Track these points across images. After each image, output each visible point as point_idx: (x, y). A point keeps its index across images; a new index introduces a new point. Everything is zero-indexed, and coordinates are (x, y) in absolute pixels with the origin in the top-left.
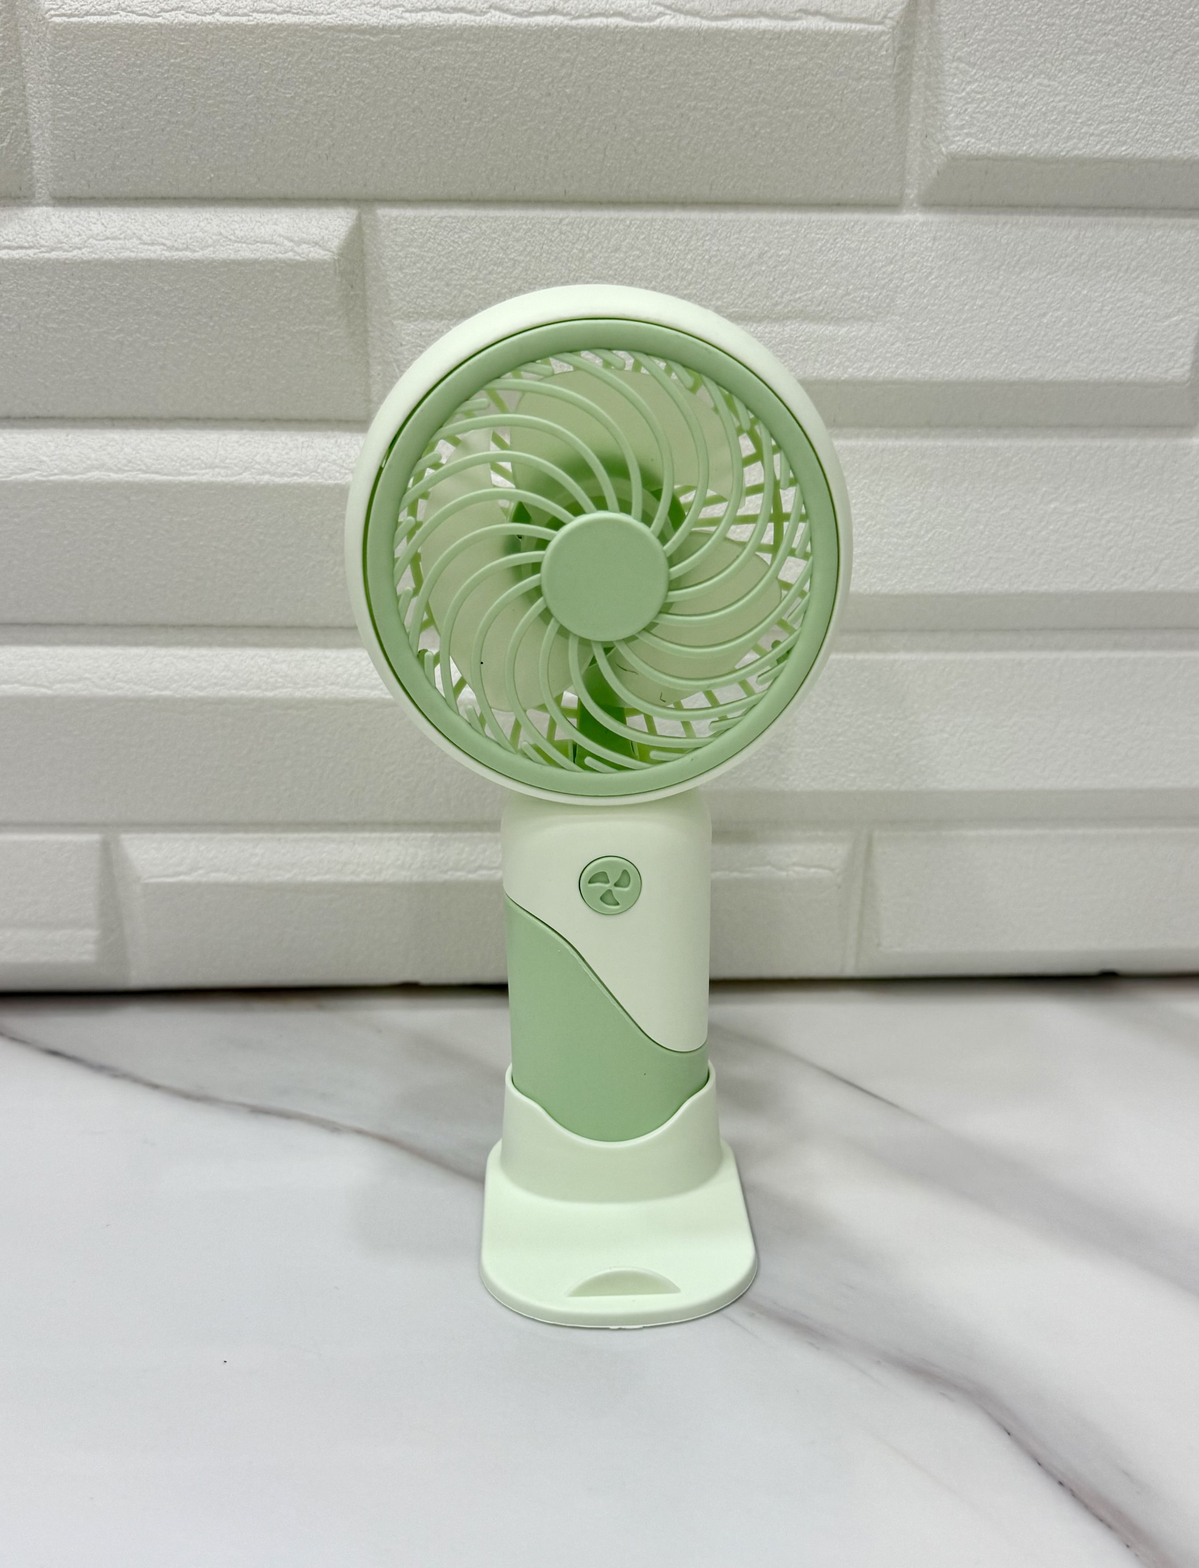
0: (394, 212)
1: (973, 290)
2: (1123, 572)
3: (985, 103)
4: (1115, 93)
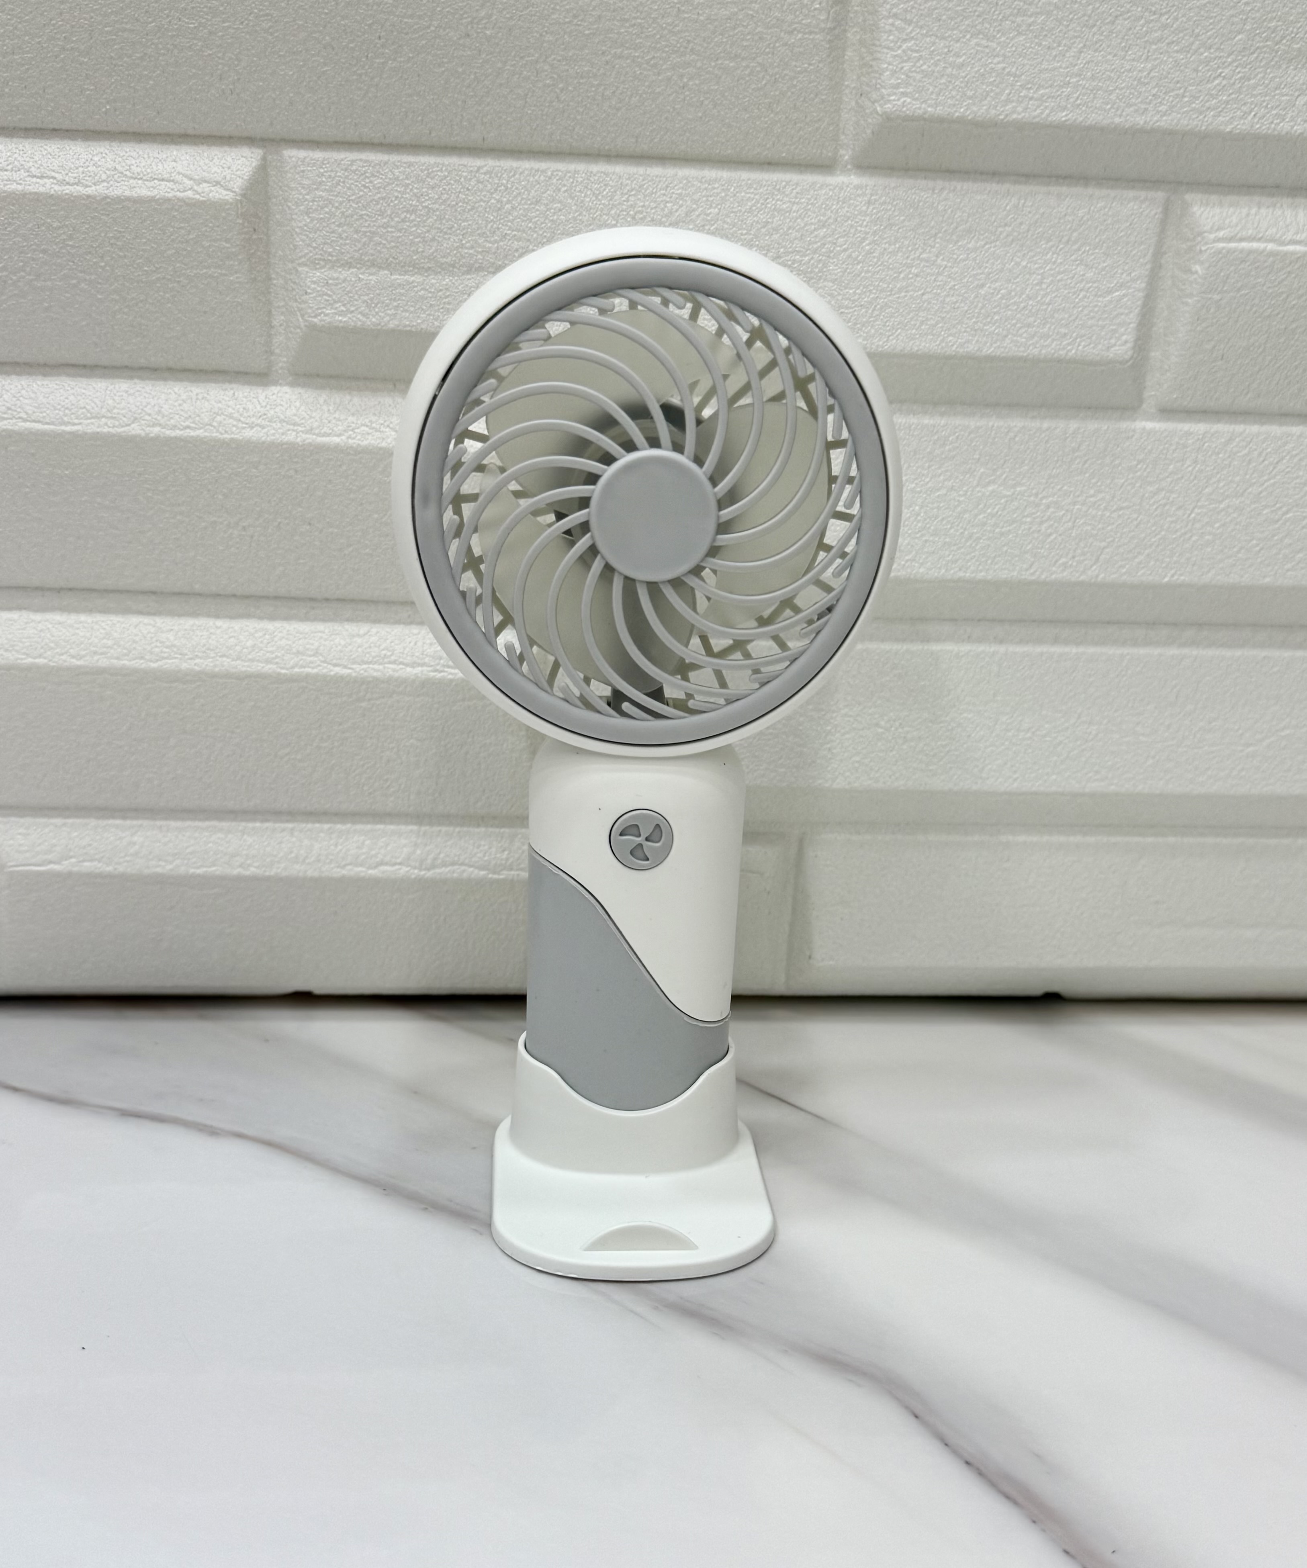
0: (302, 154)
1: (908, 257)
2: (1063, 560)
3: (921, 62)
4: (1056, 56)
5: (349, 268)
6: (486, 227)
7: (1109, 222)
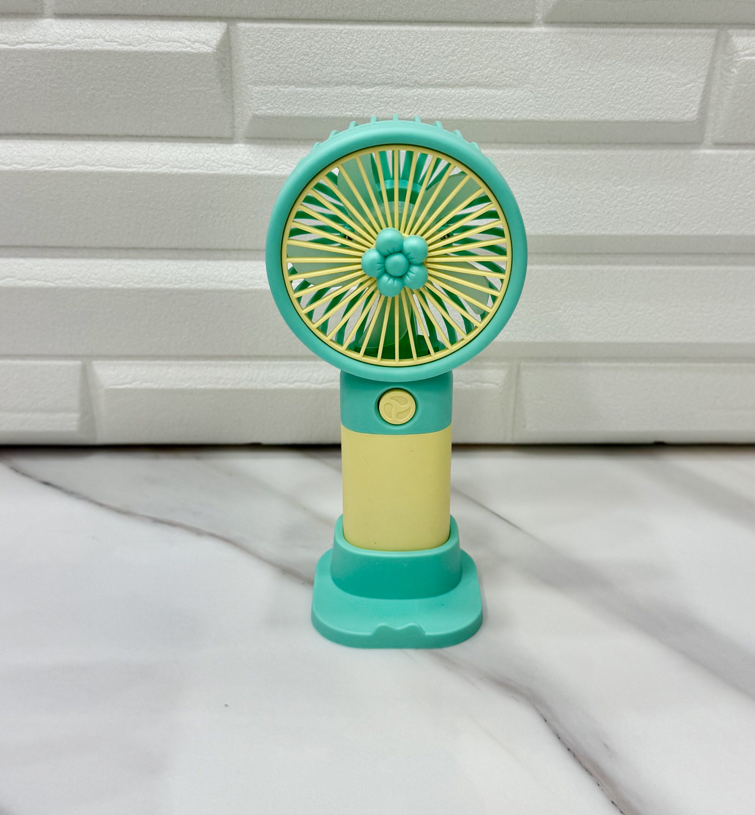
0: (247, 25)
5: (274, 85)
6: (346, 61)
7: (684, 47)
